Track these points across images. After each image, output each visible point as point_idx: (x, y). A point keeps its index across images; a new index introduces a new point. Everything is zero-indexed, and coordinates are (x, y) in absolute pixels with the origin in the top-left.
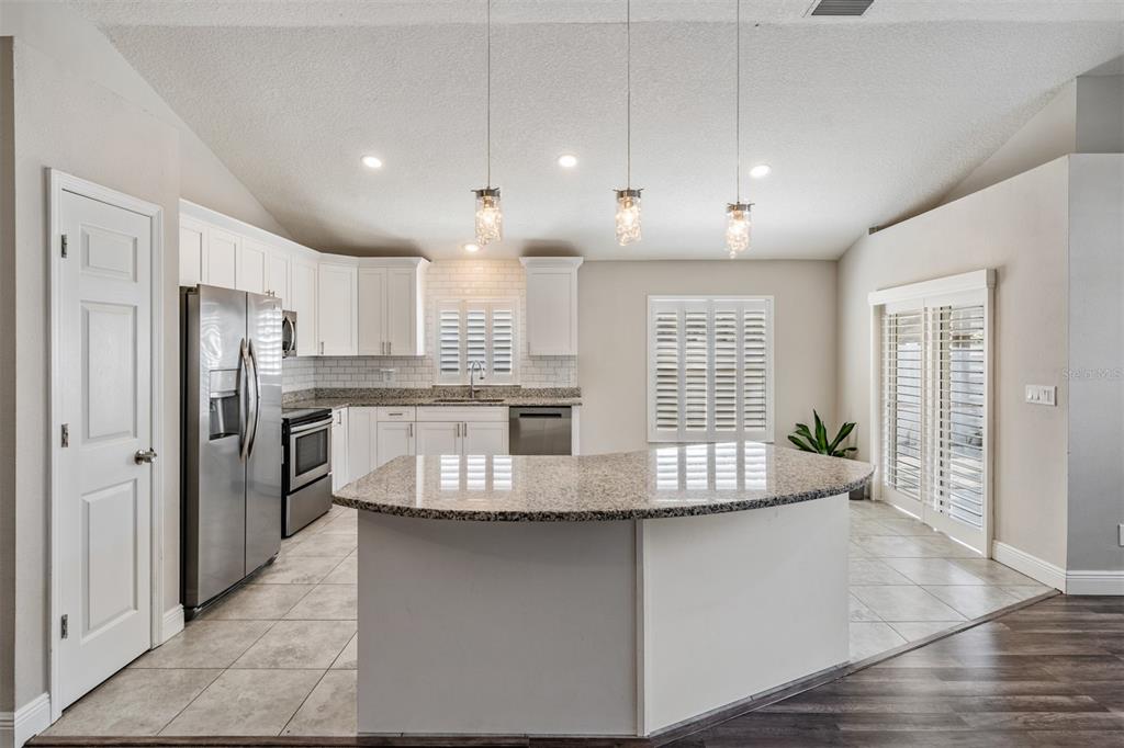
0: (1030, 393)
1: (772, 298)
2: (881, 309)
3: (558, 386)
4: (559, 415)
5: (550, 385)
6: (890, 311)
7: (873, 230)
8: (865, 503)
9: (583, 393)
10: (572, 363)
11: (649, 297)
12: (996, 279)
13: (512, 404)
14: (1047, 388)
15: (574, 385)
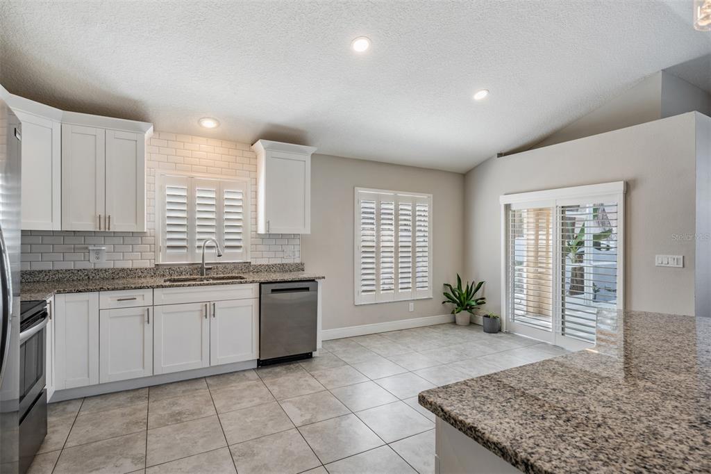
0: (660, 259)
1: (431, 195)
2: (508, 207)
3: (284, 261)
4: (307, 289)
5: (278, 261)
6: (513, 208)
7: (500, 155)
8: (499, 335)
9: (306, 267)
10: (297, 241)
11: (356, 188)
12: (628, 188)
13: (262, 280)
14: (676, 257)
15: (298, 261)
